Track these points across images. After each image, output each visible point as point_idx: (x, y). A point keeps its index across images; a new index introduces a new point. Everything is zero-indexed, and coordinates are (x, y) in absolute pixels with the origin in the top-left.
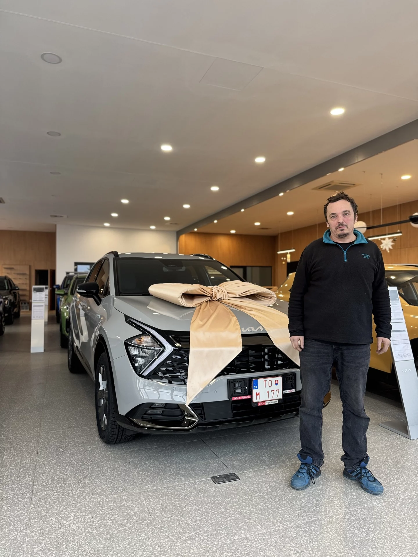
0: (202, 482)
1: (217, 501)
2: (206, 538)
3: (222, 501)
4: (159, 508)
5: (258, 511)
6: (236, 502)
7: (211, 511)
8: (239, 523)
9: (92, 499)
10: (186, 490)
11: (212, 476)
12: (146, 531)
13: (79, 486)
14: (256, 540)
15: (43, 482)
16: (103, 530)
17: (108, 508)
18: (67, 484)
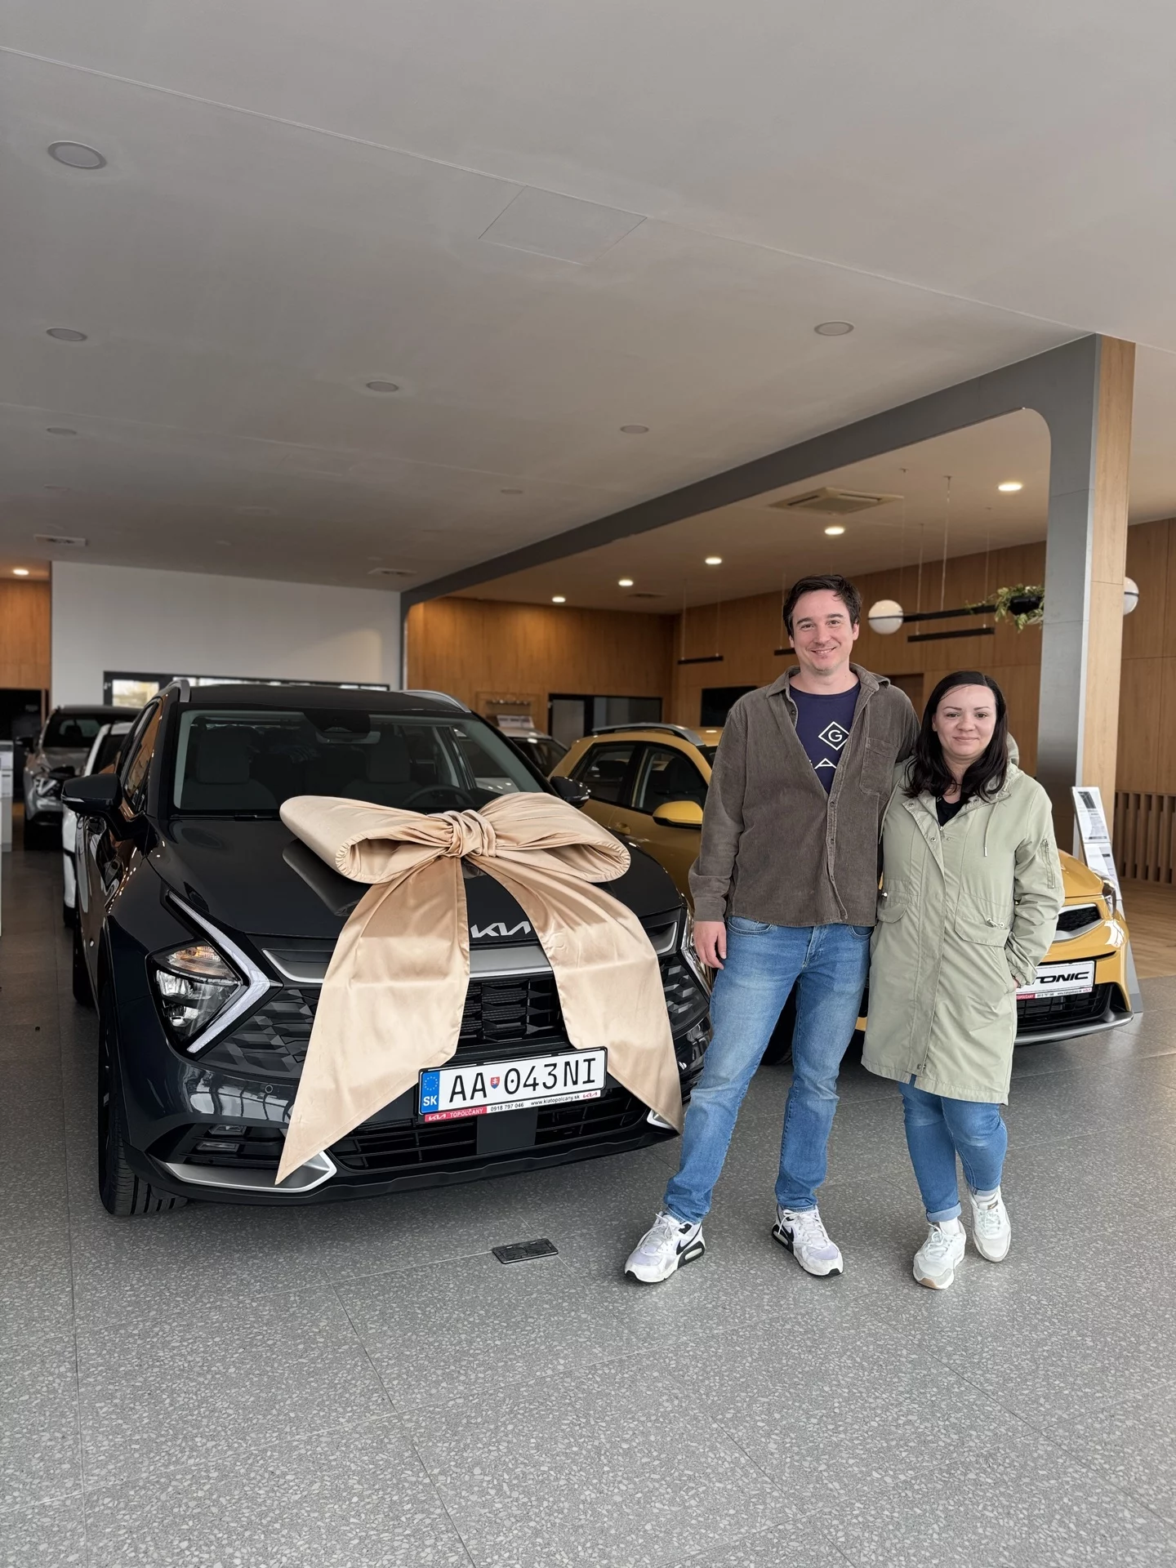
0: (472, 1261)
1: (506, 1301)
3: (516, 1300)
5: (598, 1319)
7: (493, 1322)
8: (555, 1343)
9: (218, 1303)
10: (435, 1279)
11: (495, 1247)
12: (348, 1366)
13: (183, 1276)
14: (590, 1376)
16: (252, 1366)
17: (257, 1322)
18: (154, 1272)
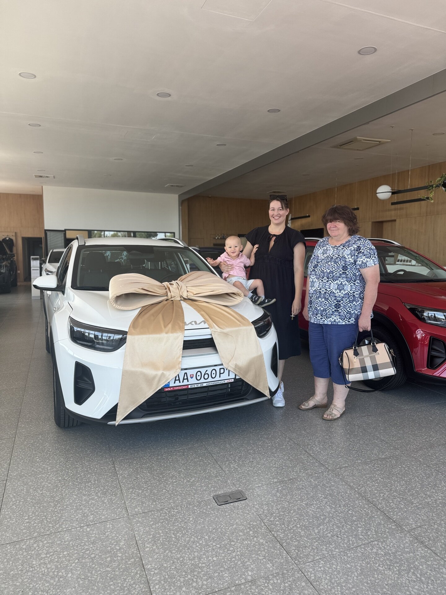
0: (202, 503)
1: (219, 530)
2: (205, 583)
3: (225, 529)
4: (150, 540)
5: (269, 543)
6: (242, 531)
7: (212, 544)
8: (246, 560)
10: (183, 515)
11: (214, 494)
12: (132, 574)
13: (56, 510)
14: (266, 585)
15: (13, 505)
16: (80, 573)
17: (88, 541)
18: (42, 508)
